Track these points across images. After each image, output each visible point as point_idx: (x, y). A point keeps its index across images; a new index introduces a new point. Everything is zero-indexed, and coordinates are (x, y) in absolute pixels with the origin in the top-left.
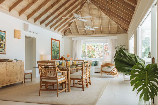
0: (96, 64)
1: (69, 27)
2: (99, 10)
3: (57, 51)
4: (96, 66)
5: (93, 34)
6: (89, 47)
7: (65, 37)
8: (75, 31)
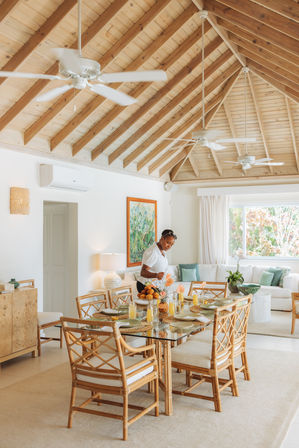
0: (276, 280)
1: (187, 153)
2: (287, 96)
3: (146, 236)
4: (278, 285)
5: (267, 175)
6: (253, 217)
7: (174, 186)
8: (205, 165)
